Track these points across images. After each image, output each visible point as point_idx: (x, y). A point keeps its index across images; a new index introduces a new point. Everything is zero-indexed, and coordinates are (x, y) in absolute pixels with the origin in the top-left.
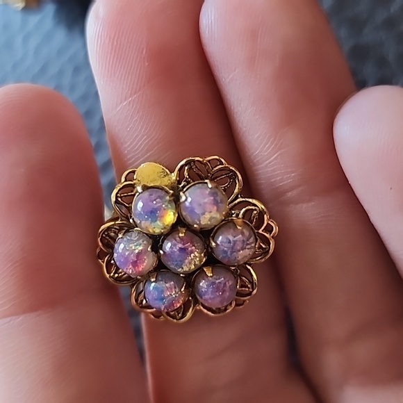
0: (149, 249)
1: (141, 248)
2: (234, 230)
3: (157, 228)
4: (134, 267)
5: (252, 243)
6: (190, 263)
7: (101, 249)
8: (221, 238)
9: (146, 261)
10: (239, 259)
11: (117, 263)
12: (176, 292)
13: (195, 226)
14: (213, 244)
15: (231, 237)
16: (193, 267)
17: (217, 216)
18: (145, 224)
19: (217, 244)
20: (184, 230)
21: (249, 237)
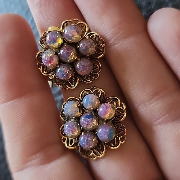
0: (54, 54)
1: (51, 55)
2: (86, 40)
3: (56, 45)
4: (50, 63)
5: (94, 45)
6: (71, 57)
7: (38, 63)
8: (81, 45)
9: (54, 60)
10: (89, 51)
11: (44, 64)
12: (68, 71)
13: (70, 40)
14: (78, 47)
15: (85, 44)
16: (72, 58)
17: (78, 36)
18: (52, 45)
19: (80, 47)
20: (66, 44)
21: (92, 43)
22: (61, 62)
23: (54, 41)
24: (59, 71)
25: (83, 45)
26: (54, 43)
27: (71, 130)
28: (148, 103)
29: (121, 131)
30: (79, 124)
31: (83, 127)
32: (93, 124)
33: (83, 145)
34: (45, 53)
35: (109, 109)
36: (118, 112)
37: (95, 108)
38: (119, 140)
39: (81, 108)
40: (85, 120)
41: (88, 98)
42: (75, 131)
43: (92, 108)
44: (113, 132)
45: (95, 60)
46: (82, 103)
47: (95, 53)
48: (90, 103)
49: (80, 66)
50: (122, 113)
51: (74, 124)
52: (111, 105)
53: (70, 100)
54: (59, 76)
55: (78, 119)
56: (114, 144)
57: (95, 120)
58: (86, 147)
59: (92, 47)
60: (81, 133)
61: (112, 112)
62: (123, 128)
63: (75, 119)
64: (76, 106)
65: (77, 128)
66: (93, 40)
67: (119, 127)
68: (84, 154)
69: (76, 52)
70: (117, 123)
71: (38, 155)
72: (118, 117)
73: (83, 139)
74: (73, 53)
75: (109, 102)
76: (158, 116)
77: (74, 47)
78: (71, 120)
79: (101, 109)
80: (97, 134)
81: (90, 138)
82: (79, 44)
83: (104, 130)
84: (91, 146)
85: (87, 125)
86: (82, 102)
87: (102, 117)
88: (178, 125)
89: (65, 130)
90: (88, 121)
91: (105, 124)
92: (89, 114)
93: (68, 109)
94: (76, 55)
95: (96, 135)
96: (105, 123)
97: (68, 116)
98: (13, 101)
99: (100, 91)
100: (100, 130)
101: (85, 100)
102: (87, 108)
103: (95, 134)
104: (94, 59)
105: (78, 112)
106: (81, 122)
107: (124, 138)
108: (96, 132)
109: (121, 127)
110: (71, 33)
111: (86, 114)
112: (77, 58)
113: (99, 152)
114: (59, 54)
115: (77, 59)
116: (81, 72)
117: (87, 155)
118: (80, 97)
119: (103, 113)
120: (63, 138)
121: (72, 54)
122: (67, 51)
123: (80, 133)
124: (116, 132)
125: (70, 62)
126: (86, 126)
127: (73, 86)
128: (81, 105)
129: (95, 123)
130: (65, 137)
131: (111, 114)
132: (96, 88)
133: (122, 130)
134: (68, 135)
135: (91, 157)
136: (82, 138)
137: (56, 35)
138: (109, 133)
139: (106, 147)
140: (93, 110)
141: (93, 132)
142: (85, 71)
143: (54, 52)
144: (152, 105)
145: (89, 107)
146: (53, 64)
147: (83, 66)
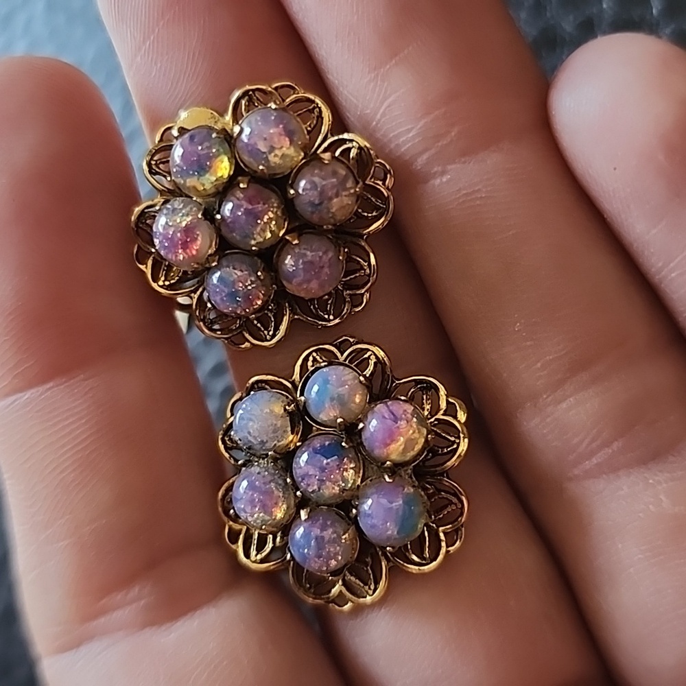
0: (200, 216)
1: (189, 219)
2: (321, 170)
3: (208, 182)
4: (184, 250)
5: (351, 188)
6: (264, 231)
7: (139, 247)
8: (302, 183)
9: (199, 238)
10: (334, 210)
11: (162, 253)
12: (252, 282)
13: (261, 167)
14: (292, 192)
15: (316, 179)
16: (269, 235)
17: (291, 151)
18: (191, 182)
19: (297, 191)
20: (246, 179)
21: (345, 179)
22: (225, 248)
23: (201, 166)
24: (215, 281)
25: (308, 186)
26: (200, 175)
27: (260, 501)
28: (549, 399)
29: (446, 507)
30: (288, 480)
31: (306, 490)
32: (345, 480)
33: (304, 557)
34: (165, 211)
35: (403, 423)
36: (437, 434)
37: (351, 418)
38: (440, 541)
39: (300, 417)
40: (314, 466)
41: (326, 382)
42: (276, 504)
43: (339, 420)
44: (418, 509)
45: (354, 240)
46: (303, 398)
47: (356, 213)
48: (332, 399)
49: (296, 265)
50: (453, 439)
51: (270, 478)
52: (410, 408)
53: (258, 386)
54: (218, 298)
55: (285, 459)
56: (421, 556)
57: (352, 465)
58: (314, 565)
59: (344, 193)
60: (298, 513)
61: (416, 435)
62: (455, 495)
63: (275, 460)
64: (279, 409)
65: (281, 495)
66: (348, 167)
67: (440, 491)
68: (310, 588)
69: (283, 213)
70: (434, 475)
71: (135, 591)
72: (435, 454)
73: (306, 535)
74: (271, 215)
75: (403, 398)
76: (584, 445)
77: (274, 191)
78: (261, 461)
79: (374, 423)
80: (356, 516)
81: (330, 531)
82: (293, 182)
83: (384, 501)
84: (333, 563)
85: (321, 481)
86: (302, 394)
87: (378, 452)
88: (657, 478)
89: (237, 500)
90: (323, 469)
91: (388, 479)
92: (327, 443)
93: (251, 420)
94: (281, 221)
95: (355, 521)
96: (386, 477)
97: (249, 448)
98: (41, 389)
99: (369, 353)
100: (370, 502)
101: (316, 388)
102: (323, 417)
103: (350, 518)
104: (349, 238)
105: (285, 431)
106: (298, 471)
107: (457, 531)
108: (354, 511)
109: (446, 492)
110: (265, 139)
111: (317, 443)
112: (284, 234)
113: (366, 584)
114: (218, 217)
115: (287, 238)
116: (300, 284)
117: (317, 595)
118: (296, 376)
119: (380, 436)
120: (230, 528)
121: (266, 217)
122: (250, 207)
123: (293, 511)
124: (428, 512)
125: (260, 249)
126: (316, 487)
127: (268, 337)
128: (297, 406)
129: (350, 474)
130: (236, 527)
131: (410, 443)
132: (357, 343)
133: (451, 503)
134: (250, 519)
135: (333, 601)
136: (299, 532)
137: (207, 144)
138: (401, 513)
139: (391, 564)
140: (343, 427)
141: (344, 507)
142: (314, 285)
143: (199, 210)
144: (564, 405)
145: (327, 413)
146: (194, 252)
147: (309, 265)
